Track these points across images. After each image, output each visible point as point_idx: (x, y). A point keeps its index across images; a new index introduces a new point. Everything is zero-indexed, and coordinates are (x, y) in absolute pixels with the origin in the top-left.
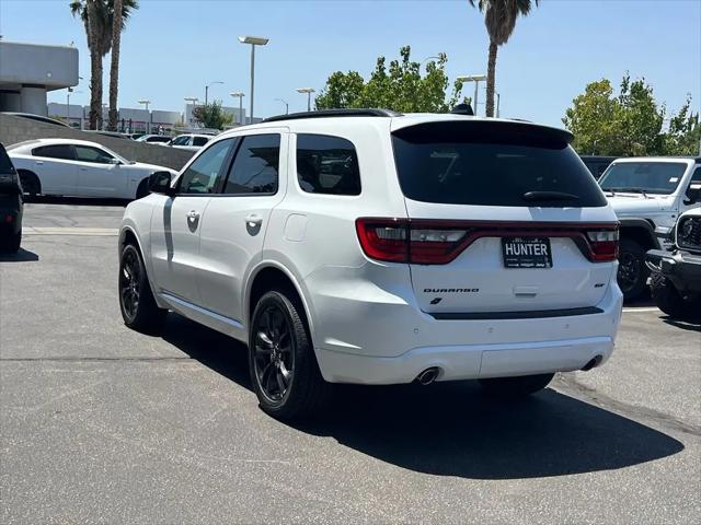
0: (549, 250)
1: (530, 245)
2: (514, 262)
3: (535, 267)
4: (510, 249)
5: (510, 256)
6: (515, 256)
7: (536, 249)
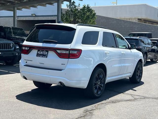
0: (47, 54)
1: (43, 52)
2: (39, 55)
3: (43, 57)
4: (39, 52)
5: (38, 54)
6: (39, 54)
7: (44, 53)
